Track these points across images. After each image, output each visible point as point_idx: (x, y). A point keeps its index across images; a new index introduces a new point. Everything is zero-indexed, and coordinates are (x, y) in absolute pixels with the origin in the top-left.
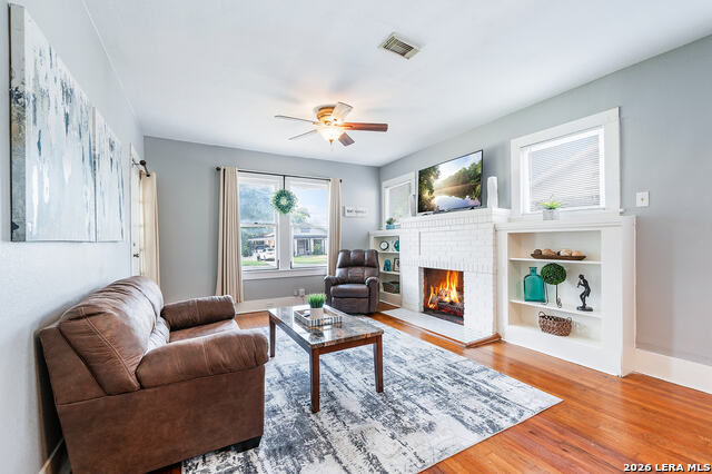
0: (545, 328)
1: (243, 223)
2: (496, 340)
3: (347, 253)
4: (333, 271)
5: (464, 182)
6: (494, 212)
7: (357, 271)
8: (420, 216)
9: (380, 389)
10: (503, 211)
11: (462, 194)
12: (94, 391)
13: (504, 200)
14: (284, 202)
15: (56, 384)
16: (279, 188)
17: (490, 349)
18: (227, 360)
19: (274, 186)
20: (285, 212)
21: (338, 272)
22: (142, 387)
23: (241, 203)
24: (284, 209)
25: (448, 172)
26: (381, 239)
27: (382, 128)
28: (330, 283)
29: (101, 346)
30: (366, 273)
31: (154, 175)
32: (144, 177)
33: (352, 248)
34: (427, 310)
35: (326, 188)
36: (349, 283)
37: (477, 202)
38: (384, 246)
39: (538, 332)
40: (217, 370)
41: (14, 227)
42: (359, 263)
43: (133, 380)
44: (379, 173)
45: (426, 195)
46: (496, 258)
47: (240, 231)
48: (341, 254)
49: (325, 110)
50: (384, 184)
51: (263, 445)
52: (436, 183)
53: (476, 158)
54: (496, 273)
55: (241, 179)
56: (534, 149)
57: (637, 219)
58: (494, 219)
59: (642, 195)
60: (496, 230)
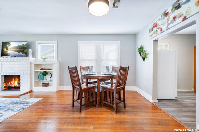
0: (43, 86)
2: (31, 92)
5: (20, 49)
6: (30, 58)
8: (3, 58)
45: (5, 50)
46: (31, 71)
52: (9, 47)
53: (25, 43)
54: (31, 75)
57: (60, 62)
58: (30, 60)
59: (60, 58)
60: (31, 63)
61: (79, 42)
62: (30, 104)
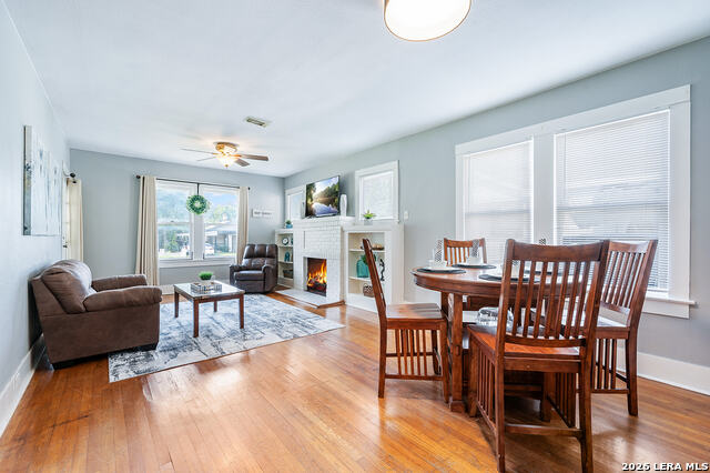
0: (365, 293)
1: (160, 220)
2: (342, 304)
3: (252, 246)
4: (240, 260)
5: (329, 196)
6: (344, 218)
7: (260, 260)
8: (307, 220)
9: (242, 326)
10: (350, 218)
11: (327, 203)
12: (60, 311)
13: (349, 211)
14: (197, 205)
15: (39, 306)
16: (194, 193)
17: (338, 309)
18: (137, 299)
19: (190, 192)
20: (198, 213)
21: (245, 262)
22: (87, 311)
23: (159, 204)
24: (197, 211)
25: (320, 188)
26: (284, 236)
27: (266, 159)
28: (234, 269)
29: (65, 288)
30: (266, 263)
31: (80, 182)
32: (70, 183)
33: (257, 242)
34: (309, 289)
35: (236, 194)
36: (253, 269)
37: (334, 209)
38: (285, 241)
39: (361, 296)
40: (131, 304)
41: (25, 228)
42: (261, 255)
43: (82, 307)
44: (283, 183)
45: (309, 202)
46: (342, 249)
47: (159, 228)
48: (247, 248)
49: (221, 145)
50: (287, 192)
51: (158, 349)
52: (314, 195)
53: (335, 181)
54: (342, 260)
55: (159, 185)
56: (366, 178)
57: (405, 227)
58: (342, 223)
59: (406, 213)
60: (343, 231)
61: (459, 148)
62: (312, 332)
